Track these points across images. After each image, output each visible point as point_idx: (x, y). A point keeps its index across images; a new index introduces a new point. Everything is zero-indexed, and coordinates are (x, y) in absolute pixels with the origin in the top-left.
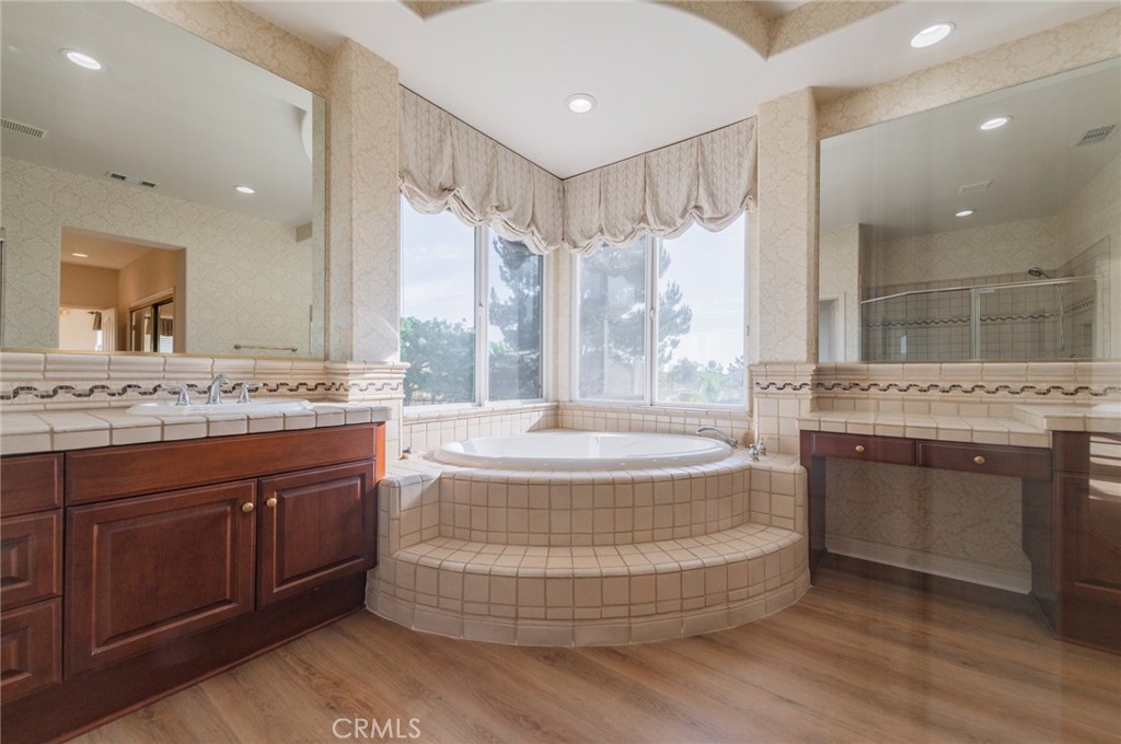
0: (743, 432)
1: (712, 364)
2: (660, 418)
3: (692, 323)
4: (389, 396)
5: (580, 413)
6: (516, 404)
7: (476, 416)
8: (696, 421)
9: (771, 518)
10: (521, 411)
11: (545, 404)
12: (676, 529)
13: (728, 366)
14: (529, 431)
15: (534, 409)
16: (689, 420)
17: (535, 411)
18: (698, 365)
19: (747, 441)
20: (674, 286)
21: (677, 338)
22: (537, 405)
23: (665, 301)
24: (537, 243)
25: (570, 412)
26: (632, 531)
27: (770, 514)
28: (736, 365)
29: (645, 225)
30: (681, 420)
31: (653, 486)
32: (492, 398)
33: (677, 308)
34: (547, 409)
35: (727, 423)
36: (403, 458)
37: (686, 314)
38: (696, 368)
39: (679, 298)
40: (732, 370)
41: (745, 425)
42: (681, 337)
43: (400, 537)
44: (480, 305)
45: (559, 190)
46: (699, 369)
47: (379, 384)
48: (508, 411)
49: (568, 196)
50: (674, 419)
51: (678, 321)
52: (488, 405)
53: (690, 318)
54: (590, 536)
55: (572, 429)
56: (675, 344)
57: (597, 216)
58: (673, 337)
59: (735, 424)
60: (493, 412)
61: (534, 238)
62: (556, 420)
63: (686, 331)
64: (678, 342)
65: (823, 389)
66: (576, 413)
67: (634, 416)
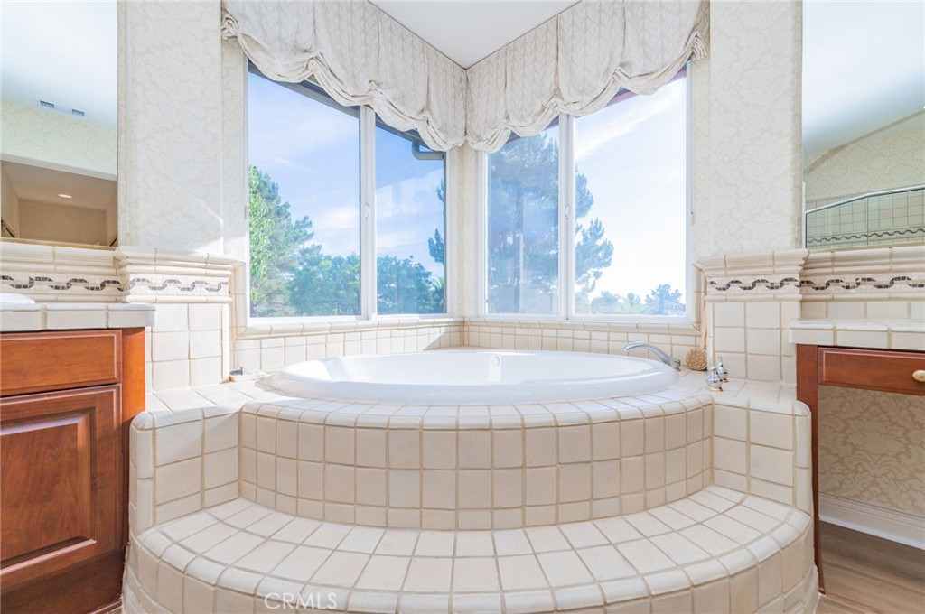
0: (687, 350)
1: (631, 296)
2: (577, 334)
3: (614, 257)
4: (204, 299)
5: (487, 329)
6: (414, 318)
7: (356, 329)
8: (622, 336)
9: (749, 482)
10: (417, 326)
11: (448, 320)
12: (595, 504)
13: (645, 298)
14: (430, 348)
15: (433, 325)
16: (613, 336)
17: (433, 327)
18: (619, 297)
19: (697, 363)
20: (596, 222)
21: (600, 271)
22: (437, 320)
23: (589, 236)
24: (434, 135)
25: (476, 329)
26: (522, 507)
27: (748, 474)
28: (652, 297)
29: (558, 100)
30: (604, 336)
31: (557, 434)
32: (382, 309)
33: (599, 242)
34: (450, 325)
35: (666, 339)
36: (231, 380)
37: (608, 249)
38: (616, 300)
39: (601, 235)
40: (649, 301)
41: (691, 340)
42: (603, 270)
43: (156, 505)
44: (367, 204)
45: (461, 80)
46: (621, 301)
47: (186, 281)
48: (399, 326)
49: (472, 85)
50: (594, 335)
51: (600, 255)
52: (376, 318)
53: (611, 253)
54: (452, 513)
55: (479, 347)
56: (597, 275)
57: (502, 101)
58: (596, 270)
59: (676, 339)
60: (379, 327)
61: (430, 128)
62: (462, 336)
63: (607, 264)
64: (601, 273)
65: (810, 289)
66: (482, 329)
67: (546, 332)
